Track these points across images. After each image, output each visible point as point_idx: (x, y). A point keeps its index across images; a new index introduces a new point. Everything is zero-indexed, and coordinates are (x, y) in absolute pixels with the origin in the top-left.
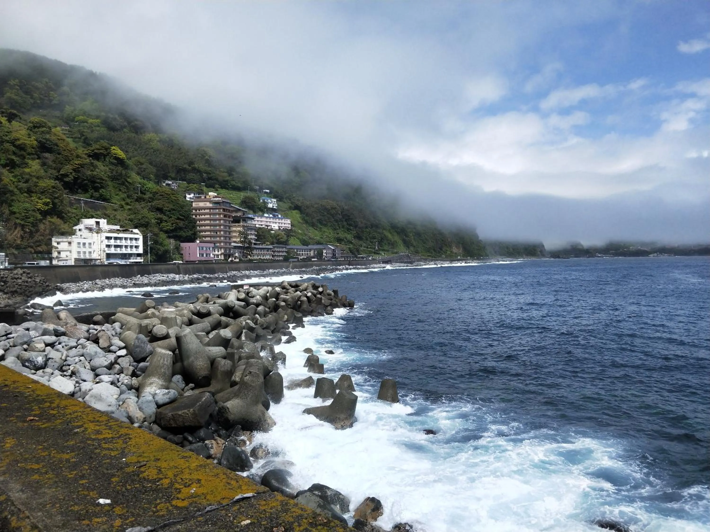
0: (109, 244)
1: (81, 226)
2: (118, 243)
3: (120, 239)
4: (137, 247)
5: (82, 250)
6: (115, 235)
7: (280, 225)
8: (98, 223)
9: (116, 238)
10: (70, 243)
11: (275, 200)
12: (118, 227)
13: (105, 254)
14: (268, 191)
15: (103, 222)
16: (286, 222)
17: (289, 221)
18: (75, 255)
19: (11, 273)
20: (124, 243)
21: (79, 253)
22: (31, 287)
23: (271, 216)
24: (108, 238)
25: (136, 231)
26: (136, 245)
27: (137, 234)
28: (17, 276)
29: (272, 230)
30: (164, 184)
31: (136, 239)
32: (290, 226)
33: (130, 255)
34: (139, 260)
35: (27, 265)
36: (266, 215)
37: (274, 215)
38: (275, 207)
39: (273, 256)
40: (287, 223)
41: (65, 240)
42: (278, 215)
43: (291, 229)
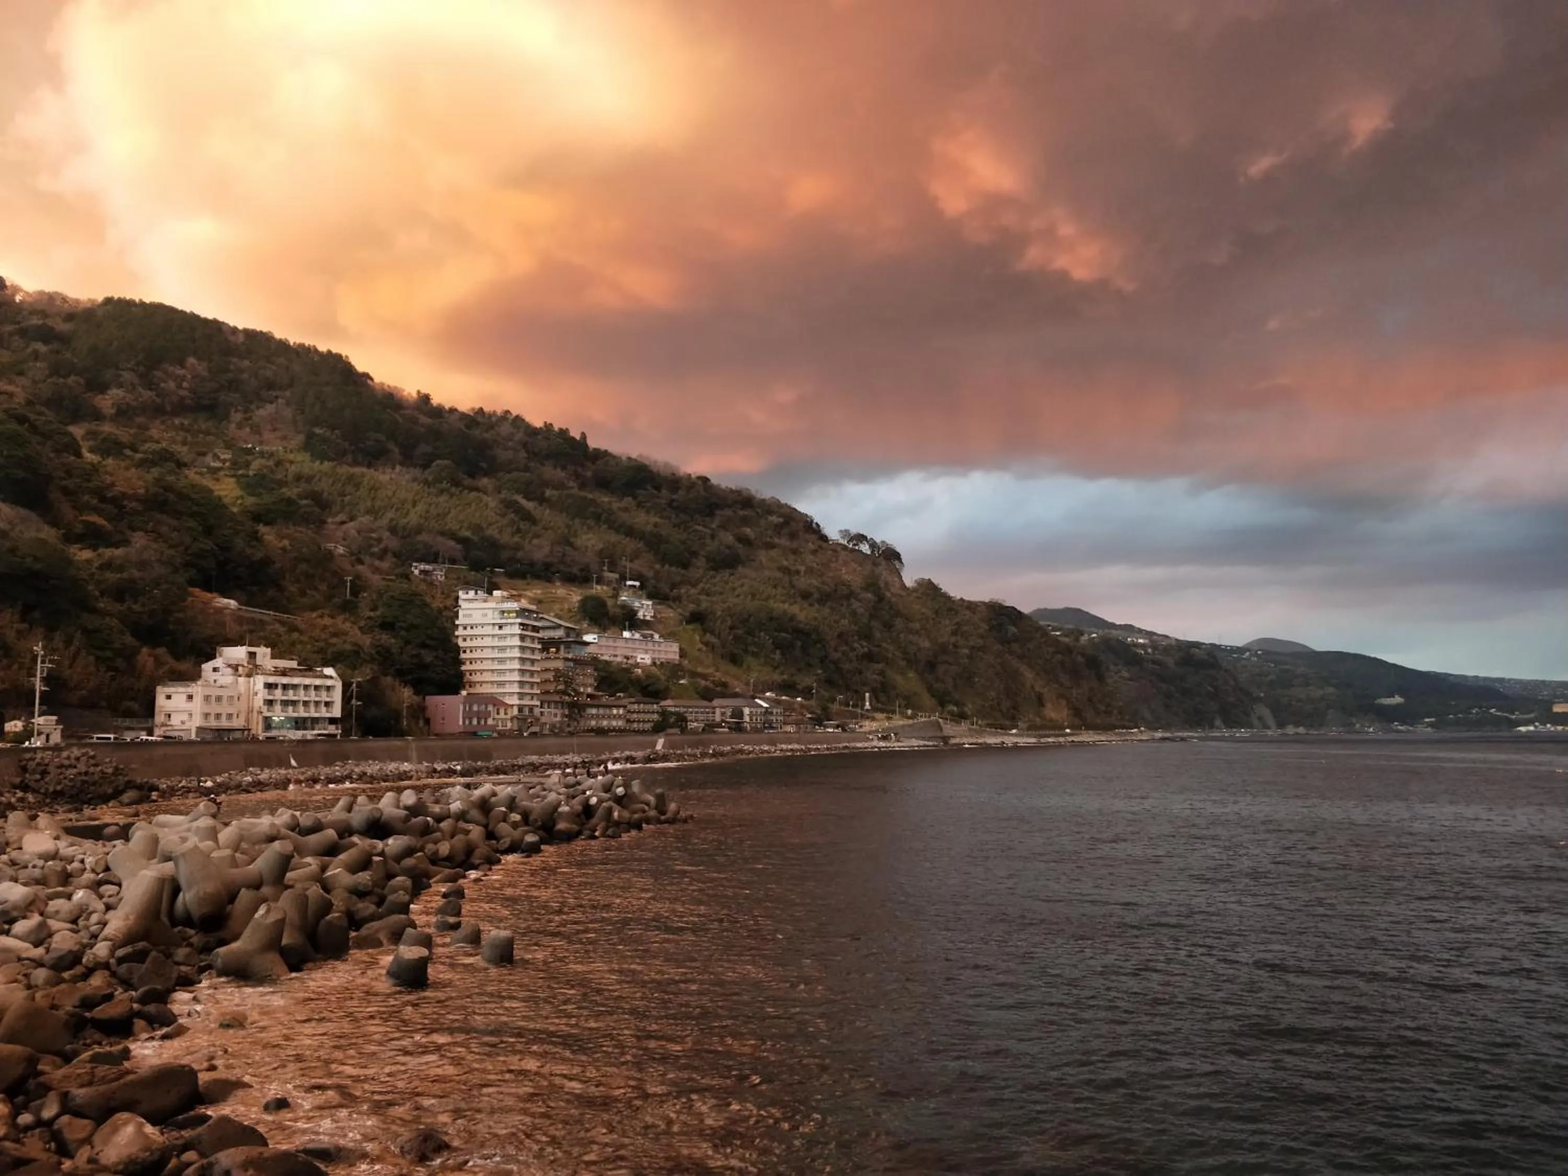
0: (271, 698)
1: (218, 662)
2: (291, 695)
3: (295, 687)
4: (327, 704)
5: (214, 708)
6: (285, 680)
7: (656, 656)
8: (252, 655)
9: (285, 687)
10: (190, 697)
11: (650, 603)
12: (294, 664)
13: (260, 718)
14: (637, 584)
15: (263, 653)
16: (669, 649)
17: (675, 647)
18: (197, 721)
19: (58, 756)
20: (302, 696)
21: (206, 715)
22: (94, 784)
23: (637, 636)
24: (269, 686)
25: (329, 671)
26: (328, 699)
27: (331, 677)
28: (66, 762)
29: (637, 665)
30: (416, 572)
31: (328, 688)
32: (677, 657)
33: (315, 721)
34: (332, 729)
35: (95, 740)
36: (626, 634)
37: (644, 636)
38: (648, 618)
39: (628, 721)
40: (670, 651)
41: (181, 689)
42: (652, 636)
43: (680, 665)
